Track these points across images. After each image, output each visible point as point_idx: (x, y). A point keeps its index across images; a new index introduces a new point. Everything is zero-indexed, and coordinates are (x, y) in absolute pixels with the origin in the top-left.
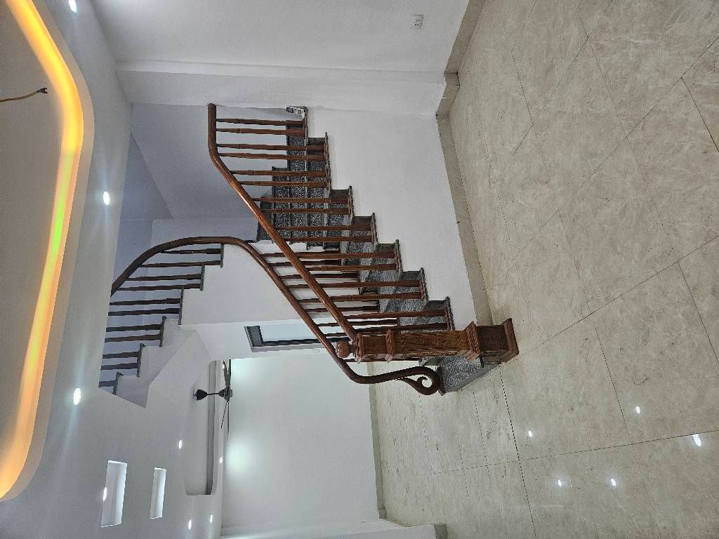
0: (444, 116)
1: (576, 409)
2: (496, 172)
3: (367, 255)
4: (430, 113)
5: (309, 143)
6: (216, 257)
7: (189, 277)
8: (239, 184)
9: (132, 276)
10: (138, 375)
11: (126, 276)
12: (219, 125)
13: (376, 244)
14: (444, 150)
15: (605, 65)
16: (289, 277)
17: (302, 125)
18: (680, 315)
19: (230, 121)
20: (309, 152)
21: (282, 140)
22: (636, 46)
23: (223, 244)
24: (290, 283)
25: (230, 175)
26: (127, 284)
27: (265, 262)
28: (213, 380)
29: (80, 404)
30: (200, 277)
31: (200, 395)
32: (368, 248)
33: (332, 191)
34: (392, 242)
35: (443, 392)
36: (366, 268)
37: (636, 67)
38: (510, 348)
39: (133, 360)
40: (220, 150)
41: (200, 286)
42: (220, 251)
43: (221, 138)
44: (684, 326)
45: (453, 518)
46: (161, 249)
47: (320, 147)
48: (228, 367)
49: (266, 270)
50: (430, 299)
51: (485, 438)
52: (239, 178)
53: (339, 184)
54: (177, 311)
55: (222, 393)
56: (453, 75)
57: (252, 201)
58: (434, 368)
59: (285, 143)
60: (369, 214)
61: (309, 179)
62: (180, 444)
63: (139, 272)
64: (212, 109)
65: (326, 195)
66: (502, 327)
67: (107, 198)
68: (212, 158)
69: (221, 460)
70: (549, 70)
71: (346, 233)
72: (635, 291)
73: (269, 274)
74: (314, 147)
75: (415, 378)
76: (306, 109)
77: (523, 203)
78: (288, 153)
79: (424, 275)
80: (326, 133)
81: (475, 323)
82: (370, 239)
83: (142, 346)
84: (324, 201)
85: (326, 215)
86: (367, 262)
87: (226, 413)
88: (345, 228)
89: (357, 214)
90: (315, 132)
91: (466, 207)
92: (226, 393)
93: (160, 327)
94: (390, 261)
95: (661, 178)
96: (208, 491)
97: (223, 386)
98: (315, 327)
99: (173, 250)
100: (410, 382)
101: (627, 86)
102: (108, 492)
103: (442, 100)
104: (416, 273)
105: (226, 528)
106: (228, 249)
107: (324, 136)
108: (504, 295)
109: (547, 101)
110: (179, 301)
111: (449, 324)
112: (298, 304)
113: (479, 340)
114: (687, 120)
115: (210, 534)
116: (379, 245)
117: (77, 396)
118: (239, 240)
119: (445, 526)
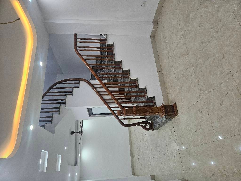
0: (153, 37)
1: (198, 131)
2: (171, 54)
3: (127, 83)
4: (148, 36)
5: (108, 46)
6: (77, 85)
7: (68, 92)
8: (85, 60)
9: (50, 92)
10: (52, 124)
11: (48, 91)
12: (78, 40)
13: (130, 79)
14: (153, 47)
15: (207, 12)
16: (101, 92)
17: (105, 40)
18: (233, 94)
19: (81, 39)
20: (107, 49)
21: (99, 45)
22: (217, 3)
23: (79, 81)
24: (102, 93)
25: (82, 56)
26: (48, 94)
27: (93, 87)
28: (77, 128)
29: (32, 130)
30: (72, 92)
31: (73, 133)
32: (128, 80)
33: (115, 61)
34: (135, 78)
35: (153, 130)
36: (127, 87)
37: (218, 11)
38: (175, 112)
39: (50, 119)
40: (78, 49)
41: (72, 95)
42: (78, 83)
43: (79, 44)
44: (235, 98)
45: (157, 173)
46: (59, 83)
47: (111, 47)
48: (82, 123)
49: (94, 89)
50: (148, 97)
51: (167, 144)
52: (85, 57)
53: (117, 59)
54: (65, 103)
55: (79, 132)
56: (156, 22)
57: (89, 65)
58: (150, 122)
59: (99, 46)
60: (128, 69)
61: (108, 58)
62: (66, 148)
63: (52, 90)
64: (76, 35)
65: (113, 63)
66: (173, 106)
67: (41, 64)
68: (75, 51)
69: (80, 155)
70: (188, 16)
71: (120, 76)
72: (218, 88)
73: (94, 90)
74: (109, 47)
75: (144, 125)
76: (106, 35)
77: (179, 62)
78: (101, 49)
79: (146, 89)
80: (113, 43)
81: (164, 104)
82: (128, 78)
83: (53, 114)
84: (112, 65)
85: (113, 70)
86: (127, 85)
87: (81, 139)
88: (120, 74)
89: (124, 69)
90: (110, 42)
91: (161, 67)
92: (81, 132)
93: (59, 108)
94: (135, 85)
95: (226, 48)
96: (75, 165)
97: (80, 130)
98: (110, 108)
99: (63, 83)
100: (142, 126)
101: (215, 18)
102: (42, 161)
103: (152, 31)
104: (144, 89)
105: (81, 178)
106: (81, 83)
107: (112, 44)
108: (173, 95)
109: (187, 27)
110: (65, 99)
111: (154, 105)
112: (104, 101)
113: (165, 110)
114: (235, 27)
115: (76, 179)
116: (131, 80)
117: (32, 127)
118: (85, 79)
119: (154, 176)
